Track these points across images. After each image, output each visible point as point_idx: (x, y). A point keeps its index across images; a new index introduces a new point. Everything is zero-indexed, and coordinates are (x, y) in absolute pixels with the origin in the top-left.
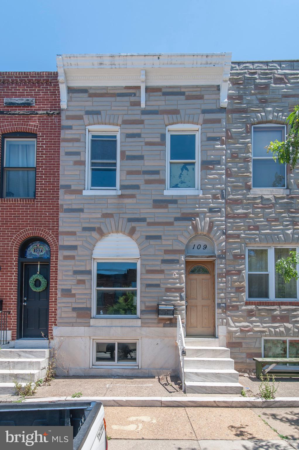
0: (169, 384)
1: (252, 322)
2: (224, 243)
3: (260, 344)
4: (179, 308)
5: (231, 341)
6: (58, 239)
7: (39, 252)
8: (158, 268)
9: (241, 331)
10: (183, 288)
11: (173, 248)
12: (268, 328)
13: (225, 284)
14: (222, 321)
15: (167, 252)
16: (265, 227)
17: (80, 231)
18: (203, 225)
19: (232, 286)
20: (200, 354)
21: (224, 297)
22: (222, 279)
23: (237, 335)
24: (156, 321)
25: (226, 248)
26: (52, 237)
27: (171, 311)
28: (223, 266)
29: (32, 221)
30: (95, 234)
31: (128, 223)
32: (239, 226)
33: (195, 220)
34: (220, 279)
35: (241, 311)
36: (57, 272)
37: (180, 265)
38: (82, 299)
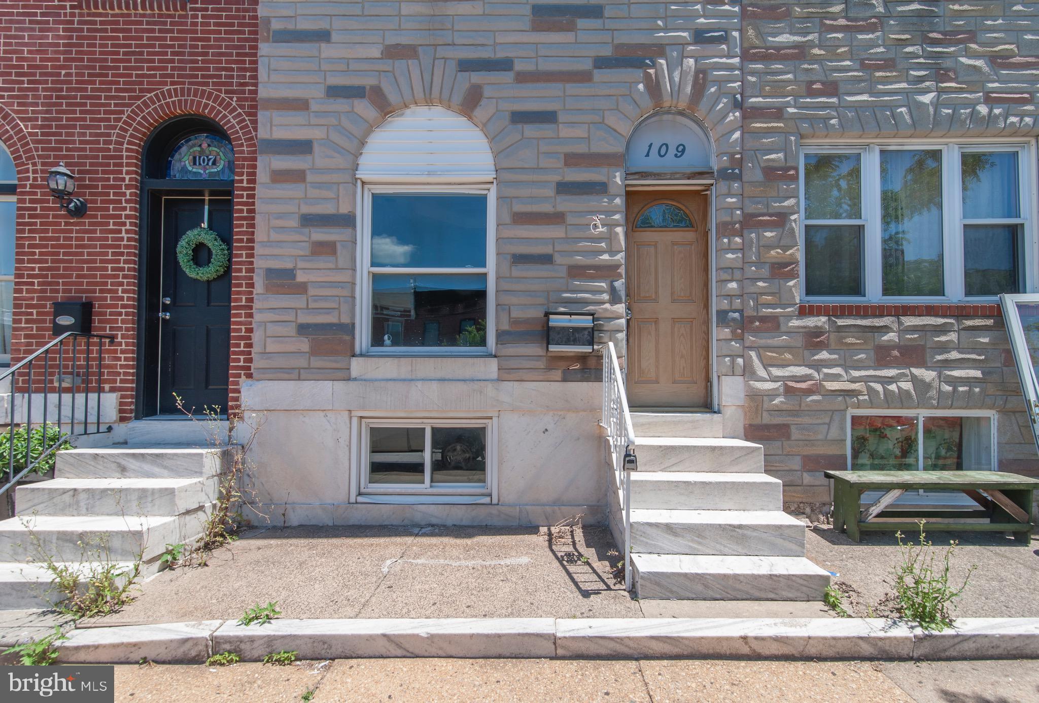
0: (580, 555)
1: (818, 366)
2: (737, 135)
3: (843, 429)
4: (609, 326)
5: (757, 421)
6: (255, 122)
7: (208, 164)
8: (547, 208)
9: (789, 391)
10: (618, 266)
11: (589, 149)
12: (866, 382)
13: (740, 255)
14: (733, 362)
15: (572, 160)
16: (855, 86)
17: (322, 98)
18: (677, 79)
19: (762, 261)
20: (673, 460)
21: (738, 293)
22: (732, 238)
23: (775, 405)
24: (541, 364)
25: (742, 148)
26: (240, 114)
27: (586, 333)
28: (734, 200)
29: (180, 69)
30: (364, 108)
31: (459, 74)
32: (781, 83)
33: (654, 65)
34: (726, 240)
35: (787, 333)
36: (253, 218)
37: (611, 200)
38: (325, 298)
